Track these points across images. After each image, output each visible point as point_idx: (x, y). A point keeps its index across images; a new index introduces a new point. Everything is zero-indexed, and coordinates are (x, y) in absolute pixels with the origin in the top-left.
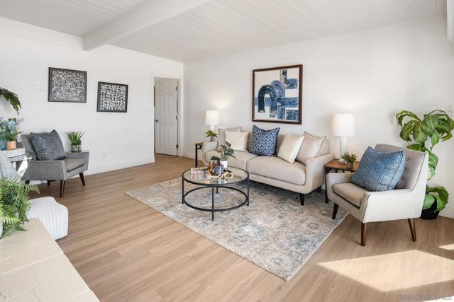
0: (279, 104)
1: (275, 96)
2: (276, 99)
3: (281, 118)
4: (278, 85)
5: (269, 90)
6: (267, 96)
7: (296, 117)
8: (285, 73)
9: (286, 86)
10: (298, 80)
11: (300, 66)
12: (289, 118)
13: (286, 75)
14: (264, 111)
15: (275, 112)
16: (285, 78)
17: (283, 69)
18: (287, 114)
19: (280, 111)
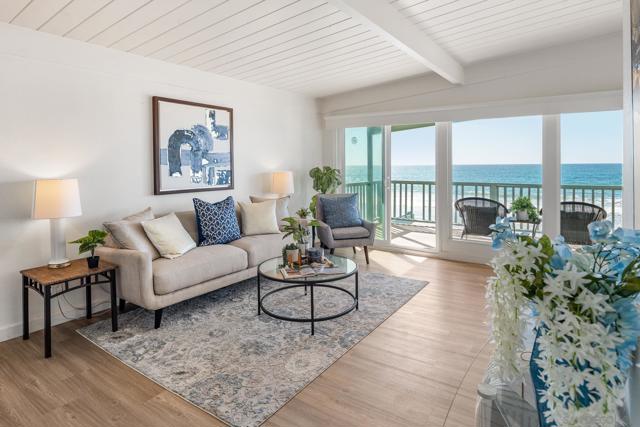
0: (204, 162)
1: (198, 149)
2: (200, 153)
3: (209, 182)
4: (203, 133)
5: (188, 138)
6: (185, 147)
7: (228, 180)
8: (212, 115)
9: (214, 135)
10: (229, 128)
11: (230, 111)
12: (220, 182)
13: (214, 119)
14: (181, 173)
15: (200, 174)
16: (213, 123)
17: (209, 109)
18: (217, 177)
19: (207, 173)
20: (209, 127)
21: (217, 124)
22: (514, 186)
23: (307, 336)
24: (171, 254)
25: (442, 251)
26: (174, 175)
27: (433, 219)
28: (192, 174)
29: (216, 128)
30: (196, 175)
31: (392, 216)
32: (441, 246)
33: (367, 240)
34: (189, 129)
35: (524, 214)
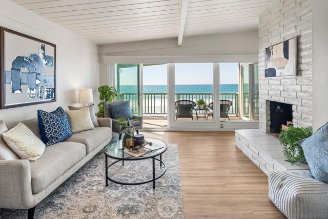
0: (38, 82)
1: (33, 72)
2: (35, 75)
3: (41, 97)
4: (37, 60)
5: (27, 63)
6: (24, 70)
7: (52, 95)
8: (43, 48)
9: (44, 62)
10: (53, 58)
11: (54, 46)
12: (48, 97)
13: (44, 50)
14: (21, 90)
15: (34, 91)
16: (44, 54)
17: (41, 44)
18: (46, 93)
19: (40, 90)
20: (41, 56)
21: (46, 54)
22: (199, 94)
23: (151, 191)
24: (33, 157)
25: (171, 127)
26: (16, 92)
27: (166, 112)
28: (29, 91)
29: (45, 57)
30: (32, 92)
31: (144, 112)
32: (170, 125)
33: (139, 126)
34: (27, 56)
35: (202, 107)
